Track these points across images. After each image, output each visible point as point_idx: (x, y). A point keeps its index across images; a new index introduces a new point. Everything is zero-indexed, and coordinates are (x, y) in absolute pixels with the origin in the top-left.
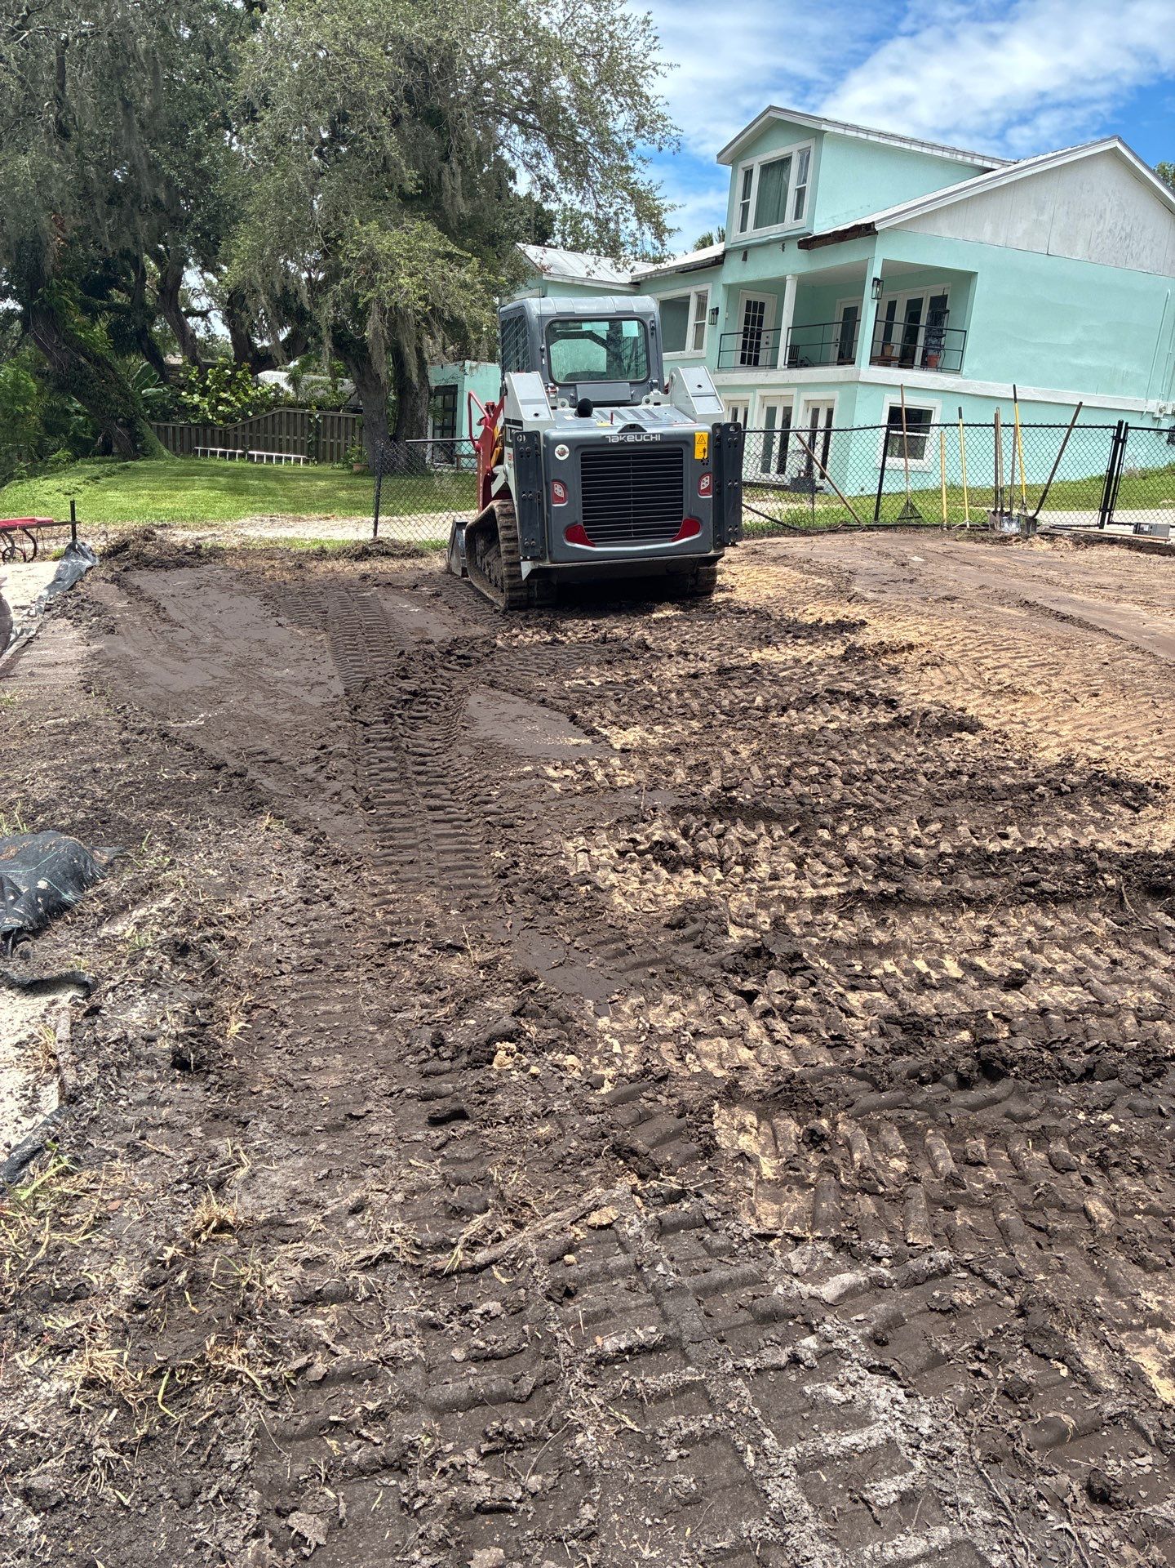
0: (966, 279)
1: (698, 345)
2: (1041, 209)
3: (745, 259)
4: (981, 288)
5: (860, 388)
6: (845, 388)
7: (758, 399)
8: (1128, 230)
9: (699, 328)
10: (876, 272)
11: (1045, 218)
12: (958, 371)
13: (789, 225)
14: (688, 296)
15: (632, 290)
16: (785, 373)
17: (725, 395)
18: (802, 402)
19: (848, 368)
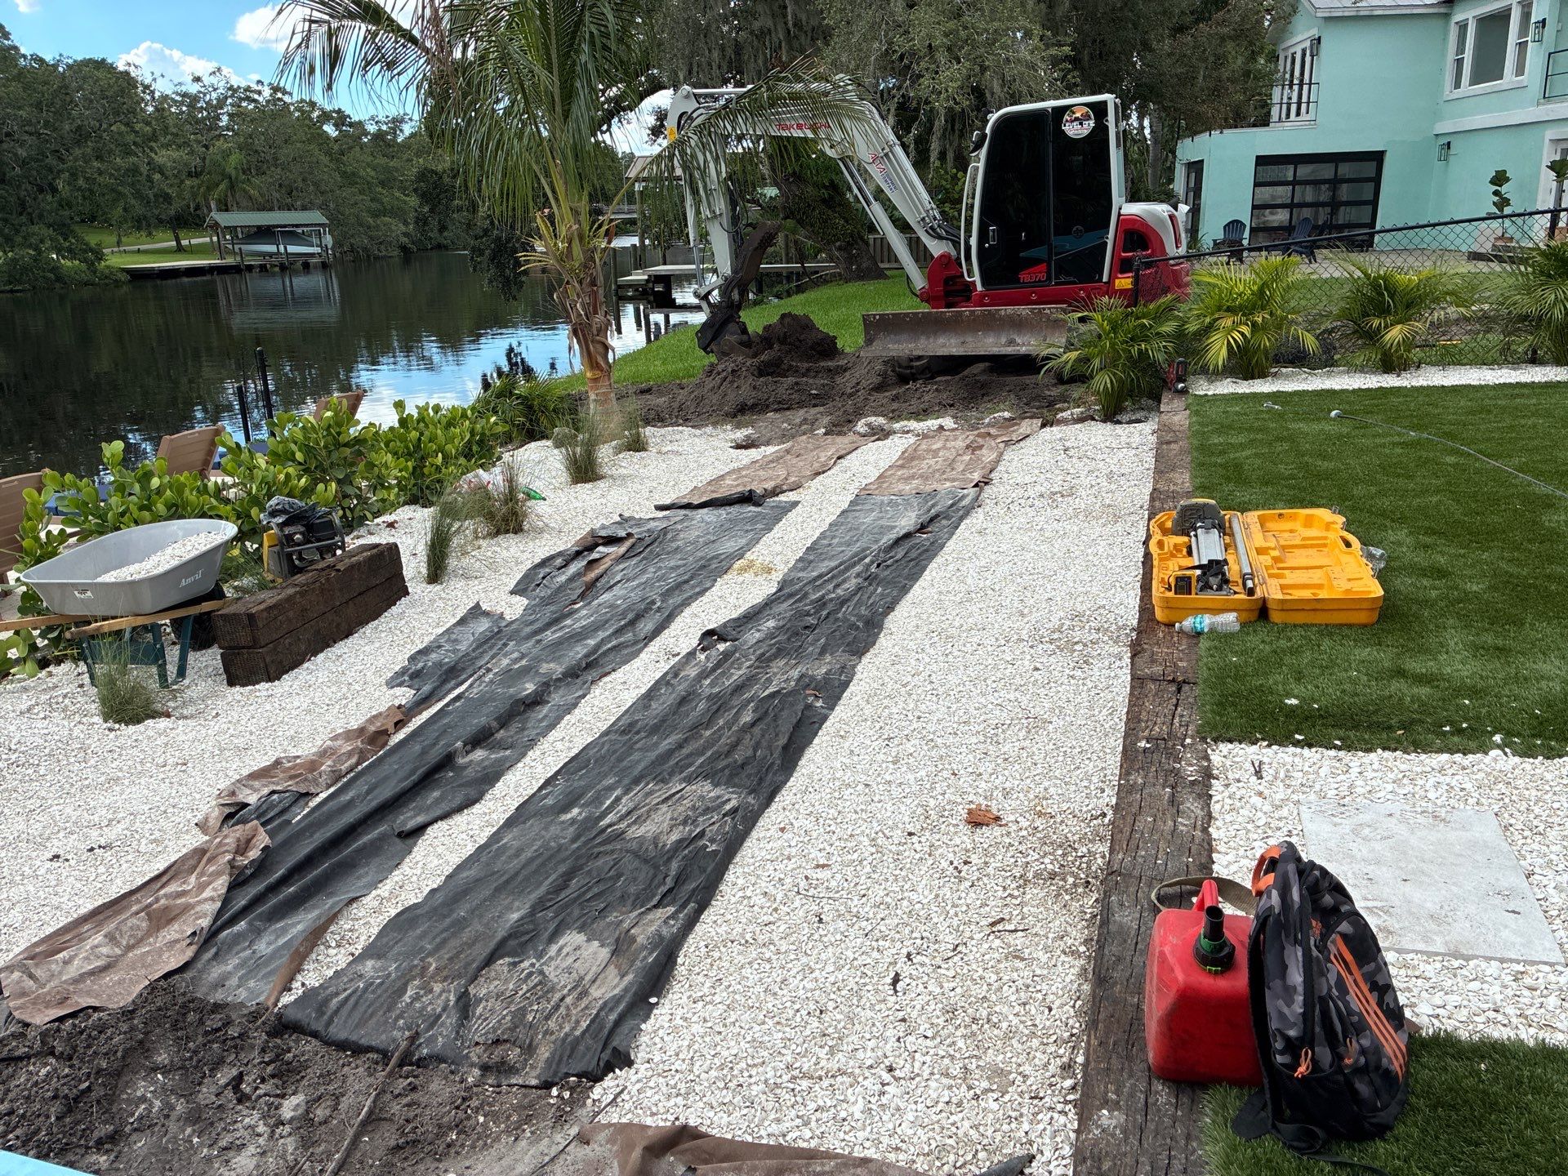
1: (1520, 70)
9: (1522, 46)
14: (1509, 10)
15: (1442, 10)
17: (1553, 133)
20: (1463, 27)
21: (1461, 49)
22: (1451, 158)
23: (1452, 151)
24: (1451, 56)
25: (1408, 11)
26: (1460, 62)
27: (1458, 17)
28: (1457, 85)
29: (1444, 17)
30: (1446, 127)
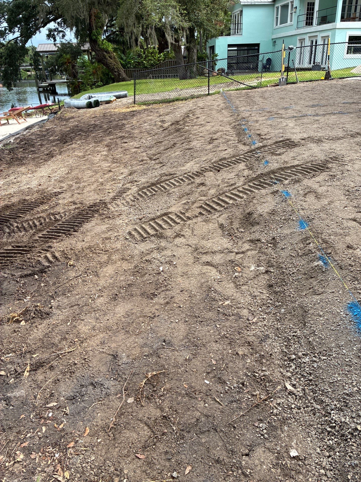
1: (291, 20)
5: (337, 30)
7: (308, 37)
9: (292, 14)
14: (288, 3)
15: (272, 3)
16: (315, 27)
17: (299, 38)
18: (320, 38)
19: (333, 24)
20: (278, 8)
21: (277, 15)
22: (276, 46)
23: (276, 43)
24: (275, 17)
25: (264, 3)
26: (277, 18)
27: (277, 5)
28: (277, 25)
29: (273, 5)
30: (274, 37)
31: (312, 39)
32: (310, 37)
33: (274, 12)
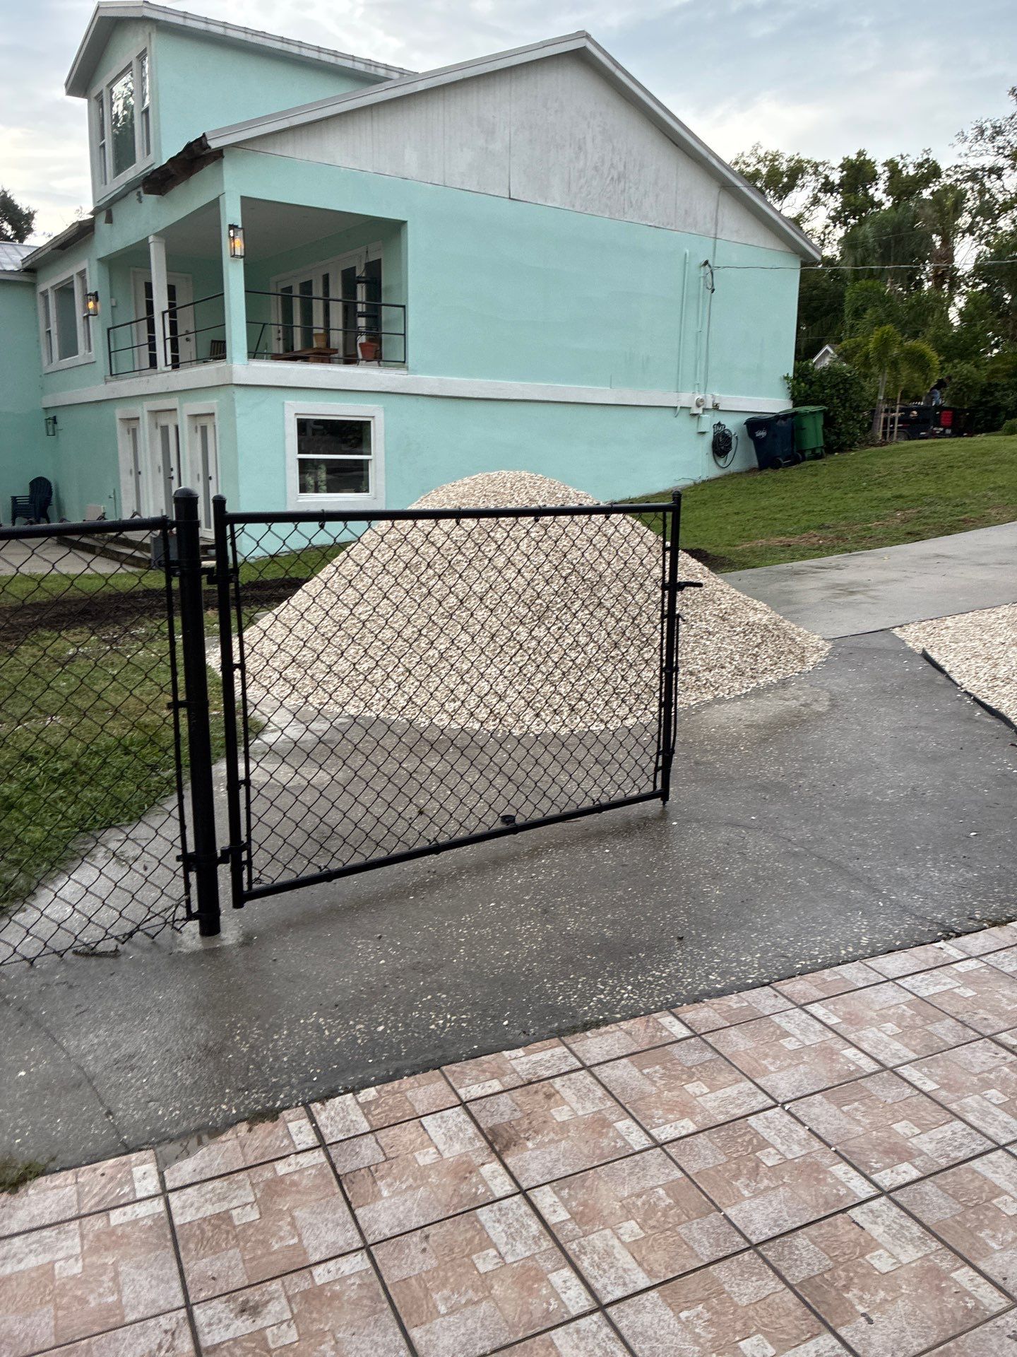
0: (393, 230)
1: (88, 344)
2: (490, 133)
3: (109, 220)
4: (416, 243)
5: (239, 394)
6: (222, 394)
7: (146, 414)
8: (621, 168)
9: (86, 322)
10: (232, 213)
11: (497, 146)
12: (403, 363)
13: (142, 165)
14: (73, 281)
15: (28, 279)
16: (166, 378)
17: (120, 412)
18: (186, 419)
19: (220, 364)
20: (45, 294)
21: (48, 322)
22: (60, 433)
23: (59, 426)
24: (43, 329)
26: (49, 334)
27: (42, 287)
28: (51, 359)
29: (33, 285)
30: (49, 401)
31: (163, 422)
32: (155, 413)
33: (36, 309)
